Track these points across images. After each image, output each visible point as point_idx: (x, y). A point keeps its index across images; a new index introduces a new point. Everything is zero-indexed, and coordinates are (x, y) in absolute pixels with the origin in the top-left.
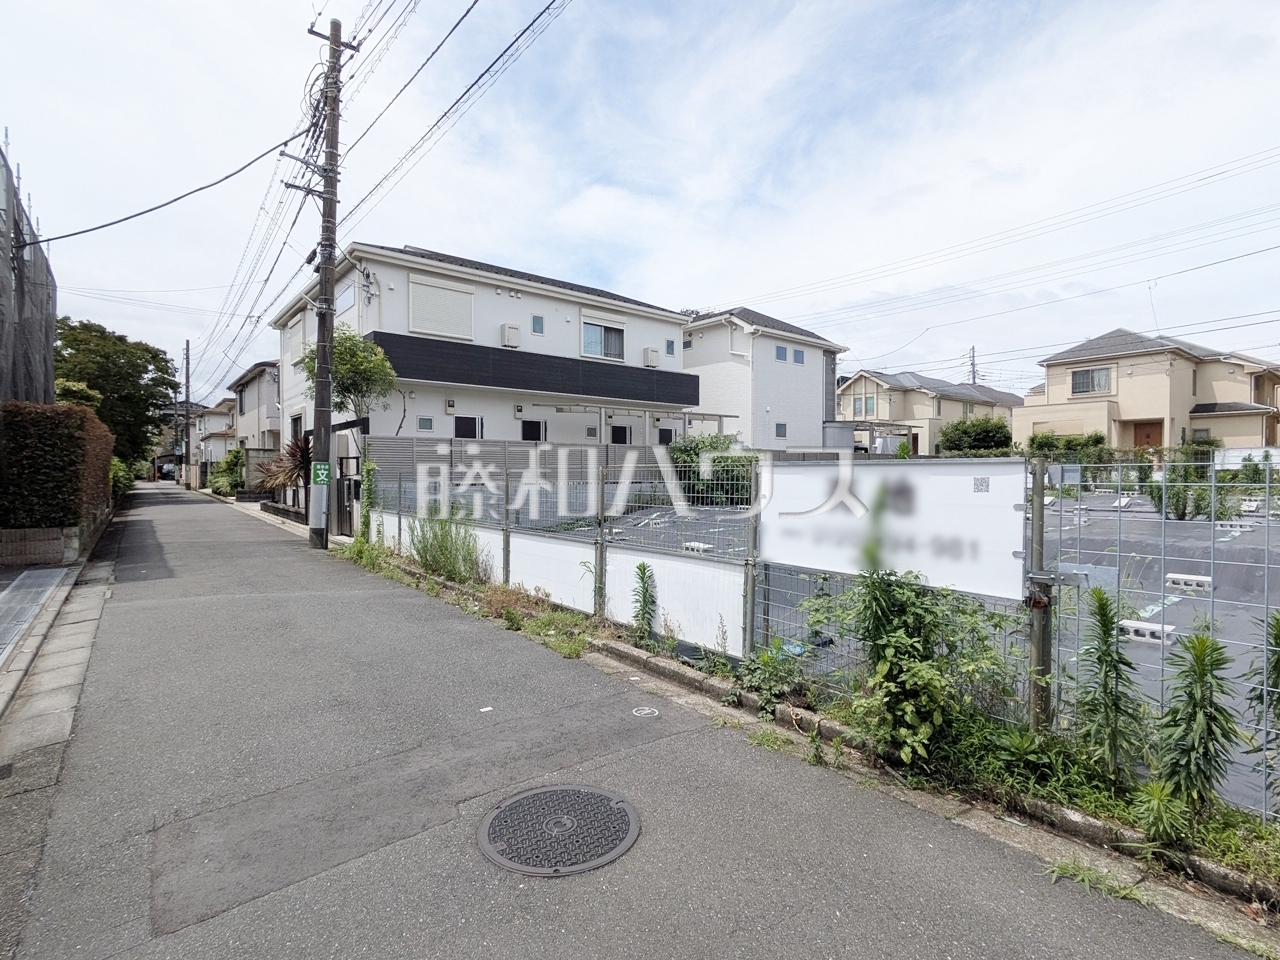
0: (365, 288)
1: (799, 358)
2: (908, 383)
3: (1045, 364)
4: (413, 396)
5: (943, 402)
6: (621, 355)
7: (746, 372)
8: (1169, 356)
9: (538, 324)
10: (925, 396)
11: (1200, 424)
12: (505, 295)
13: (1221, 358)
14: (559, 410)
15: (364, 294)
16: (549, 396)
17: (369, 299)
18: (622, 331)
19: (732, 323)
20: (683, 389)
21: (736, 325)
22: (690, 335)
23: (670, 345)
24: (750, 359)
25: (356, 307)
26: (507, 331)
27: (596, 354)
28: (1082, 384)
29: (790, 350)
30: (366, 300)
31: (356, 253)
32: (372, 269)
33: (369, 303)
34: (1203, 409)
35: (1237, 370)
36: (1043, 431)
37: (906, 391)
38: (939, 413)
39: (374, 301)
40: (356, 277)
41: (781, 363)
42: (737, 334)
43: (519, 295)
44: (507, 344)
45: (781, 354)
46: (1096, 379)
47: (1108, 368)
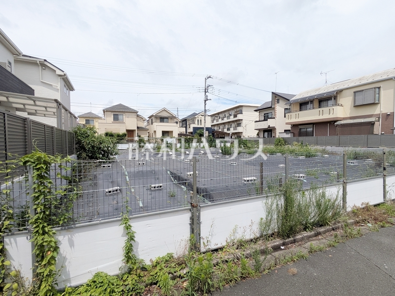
3: (105, 110)
8: (136, 114)
11: (139, 132)
19: (43, 66)
24: (59, 88)
28: (116, 118)
29: (66, 87)
34: (138, 128)
41: (65, 93)
42: (46, 72)
46: (120, 117)
47: (123, 115)
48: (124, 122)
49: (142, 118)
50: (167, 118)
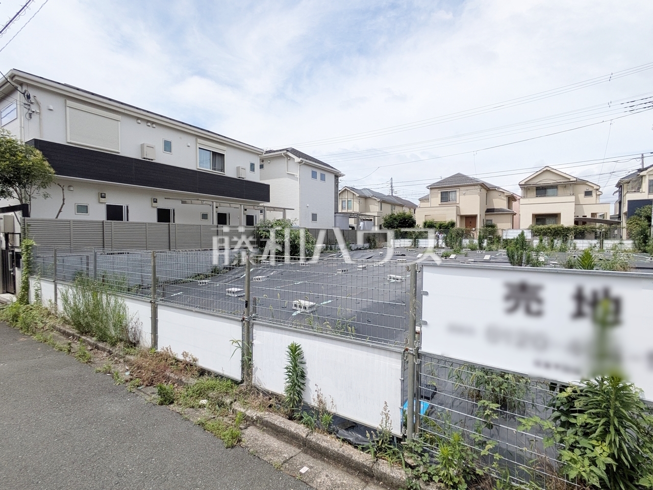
0: (26, 106)
1: (323, 178)
2: (367, 194)
3: (429, 187)
4: (72, 189)
5: (383, 204)
6: (223, 170)
7: (296, 184)
8: (480, 186)
9: (168, 146)
10: (375, 201)
11: (489, 218)
12: (144, 125)
13: (496, 188)
14: (183, 202)
15: (26, 110)
16: (175, 193)
17: (30, 115)
18: (224, 155)
19: (288, 156)
20: (261, 192)
21: (290, 157)
22: (263, 161)
23: (252, 165)
24: (298, 177)
25: (18, 120)
26: (146, 149)
27: (207, 168)
28: (445, 198)
29: (319, 173)
30: (28, 116)
31: (16, 78)
32: (32, 93)
33: (31, 117)
34: (490, 211)
35: (502, 194)
36: (429, 219)
37: (366, 198)
38: (381, 209)
39: (34, 116)
40: (18, 97)
41: (314, 180)
42: (290, 162)
43: (154, 126)
44: (145, 157)
45: (314, 175)
46: (451, 195)
47: (455, 191)
48: (458, 202)
49: (504, 193)
50: (554, 187)
